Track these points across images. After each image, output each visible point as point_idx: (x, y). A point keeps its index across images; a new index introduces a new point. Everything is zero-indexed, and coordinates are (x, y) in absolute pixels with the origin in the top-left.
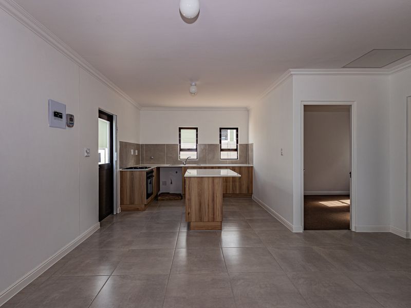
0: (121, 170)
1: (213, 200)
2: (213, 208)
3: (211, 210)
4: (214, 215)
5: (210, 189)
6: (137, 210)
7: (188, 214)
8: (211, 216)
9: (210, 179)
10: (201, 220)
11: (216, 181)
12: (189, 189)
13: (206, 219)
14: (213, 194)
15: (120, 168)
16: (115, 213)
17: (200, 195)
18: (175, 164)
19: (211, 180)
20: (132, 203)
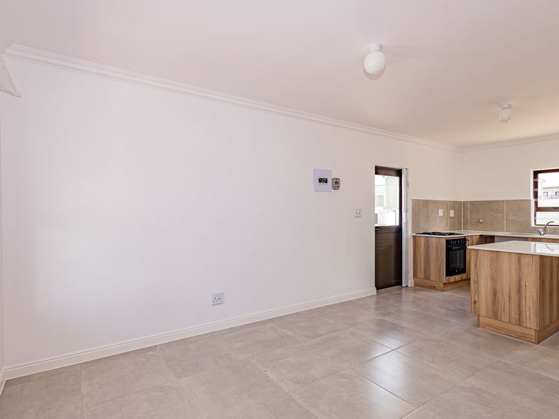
0: (414, 234)
1: (519, 291)
2: (519, 305)
3: (514, 306)
4: (520, 315)
5: (513, 271)
6: (434, 288)
7: (475, 303)
8: (514, 315)
9: (513, 256)
10: (496, 315)
11: (525, 261)
12: (476, 267)
13: (505, 318)
14: (520, 281)
15: (413, 232)
16: (404, 285)
17: (494, 279)
18: (523, 232)
19: (514, 259)
20: (427, 277)
